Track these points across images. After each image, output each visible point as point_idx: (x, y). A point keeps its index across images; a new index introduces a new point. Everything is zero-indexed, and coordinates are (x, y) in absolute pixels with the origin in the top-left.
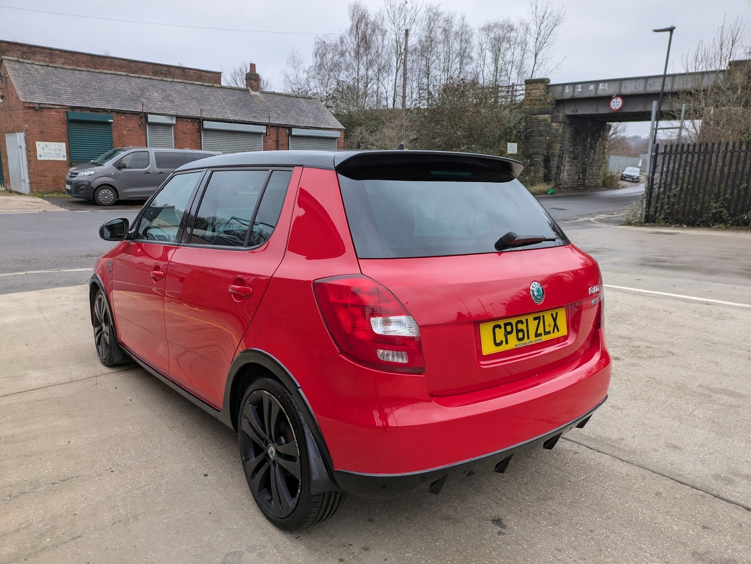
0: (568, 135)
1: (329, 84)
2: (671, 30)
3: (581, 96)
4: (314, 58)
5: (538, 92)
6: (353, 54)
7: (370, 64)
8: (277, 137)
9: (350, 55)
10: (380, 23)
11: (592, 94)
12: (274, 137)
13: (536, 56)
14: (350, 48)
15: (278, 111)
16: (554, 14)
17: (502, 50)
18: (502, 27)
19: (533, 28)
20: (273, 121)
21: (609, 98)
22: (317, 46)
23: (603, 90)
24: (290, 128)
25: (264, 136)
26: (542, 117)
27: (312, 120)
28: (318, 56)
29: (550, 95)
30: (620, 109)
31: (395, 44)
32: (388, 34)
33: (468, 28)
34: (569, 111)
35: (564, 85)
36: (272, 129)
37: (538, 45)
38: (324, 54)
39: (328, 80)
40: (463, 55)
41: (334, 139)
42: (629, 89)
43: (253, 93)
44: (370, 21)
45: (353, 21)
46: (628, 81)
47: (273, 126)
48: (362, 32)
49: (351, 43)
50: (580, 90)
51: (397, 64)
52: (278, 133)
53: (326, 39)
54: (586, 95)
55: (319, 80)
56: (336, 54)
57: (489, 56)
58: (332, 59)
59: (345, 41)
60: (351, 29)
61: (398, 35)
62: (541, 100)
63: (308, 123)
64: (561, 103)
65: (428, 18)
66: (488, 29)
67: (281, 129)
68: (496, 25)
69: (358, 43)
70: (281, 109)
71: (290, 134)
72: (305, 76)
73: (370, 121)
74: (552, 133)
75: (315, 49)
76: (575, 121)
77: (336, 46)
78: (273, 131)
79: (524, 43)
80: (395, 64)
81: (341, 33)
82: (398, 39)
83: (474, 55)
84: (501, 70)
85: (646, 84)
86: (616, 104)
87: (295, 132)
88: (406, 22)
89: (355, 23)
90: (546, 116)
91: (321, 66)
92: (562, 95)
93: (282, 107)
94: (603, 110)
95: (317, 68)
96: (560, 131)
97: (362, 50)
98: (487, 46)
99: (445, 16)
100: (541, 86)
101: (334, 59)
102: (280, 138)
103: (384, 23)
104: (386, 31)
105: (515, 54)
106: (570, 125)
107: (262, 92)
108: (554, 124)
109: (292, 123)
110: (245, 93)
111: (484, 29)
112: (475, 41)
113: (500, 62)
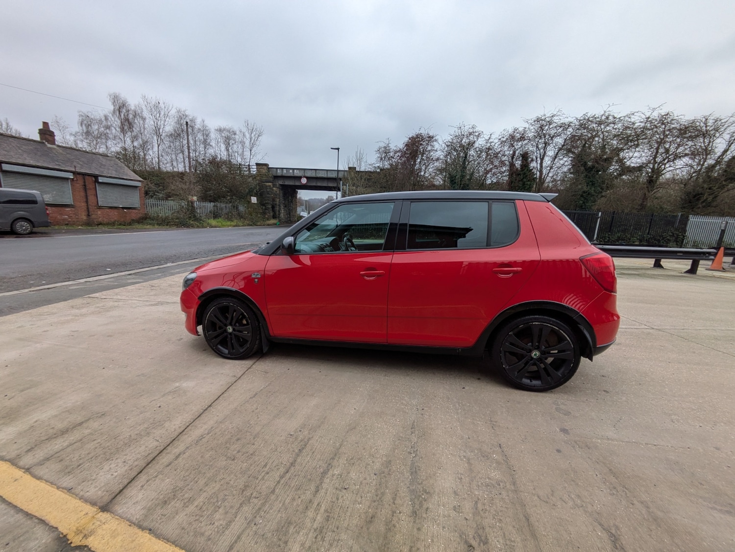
0: (281, 195)
1: (98, 147)
2: (338, 149)
3: (286, 175)
4: (80, 127)
5: (264, 171)
6: (118, 129)
7: (134, 138)
8: (85, 182)
9: (116, 130)
10: (139, 112)
11: (292, 175)
12: (81, 182)
13: (251, 151)
14: (114, 125)
15: (81, 163)
16: (258, 129)
17: (231, 144)
18: (229, 131)
19: (248, 136)
20: (78, 170)
21: (300, 178)
22: (81, 118)
23: (297, 173)
24: (96, 177)
25: (71, 181)
26: (268, 184)
27: (114, 172)
28: (84, 126)
29: (271, 173)
30: (306, 183)
31: (154, 128)
32: (147, 121)
33: (207, 128)
34: (281, 182)
35: (277, 168)
36: (78, 176)
37: (251, 145)
38: (89, 125)
39: (97, 144)
40: (206, 143)
41: (136, 187)
42: (309, 174)
43: (49, 146)
44: (131, 109)
45: (114, 106)
46: (308, 171)
47: (79, 174)
48: (124, 115)
49: (116, 122)
50: (285, 172)
51: (158, 141)
52: (84, 180)
53: (90, 114)
54: (289, 175)
55: (87, 143)
56: (102, 126)
57: (223, 147)
58: (98, 130)
59: (110, 119)
60: (114, 112)
61: (156, 123)
62: (266, 175)
63: (111, 174)
64: (276, 177)
65: (178, 116)
66: (220, 130)
67: (87, 177)
68: (224, 130)
69: (122, 122)
70: (83, 161)
71: (97, 181)
72: (72, 138)
73: (153, 177)
74: (274, 193)
75: (79, 120)
76: (284, 187)
77: (101, 120)
78: (80, 177)
79: (243, 143)
80: (156, 141)
81: (104, 112)
82: (156, 126)
83: (213, 143)
84: (232, 155)
85: (316, 172)
86: (304, 181)
87: (101, 180)
88: (161, 116)
89: (117, 107)
90: (270, 184)
91: (88, 133)
92: (277, 174)
93: (83, 159)
94: (297, 183)
95: (84, 134)
96: (278, 192)
97: (126, 128)
98: (221, 140)
99: (190, 118)
100: (265, 168)
101: (100, 130)
102: (87, 183)
103: (143, 113)
104: (145, 119)
105: (239, 148)
106: (282, 189)
107: (59, 146)
108: (274, 188)
109: (97, 173)
110: (41, 145)
111: (217, 130)
112: (213, 135)
113: (230, 151)
